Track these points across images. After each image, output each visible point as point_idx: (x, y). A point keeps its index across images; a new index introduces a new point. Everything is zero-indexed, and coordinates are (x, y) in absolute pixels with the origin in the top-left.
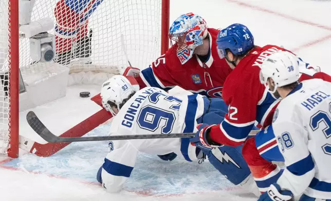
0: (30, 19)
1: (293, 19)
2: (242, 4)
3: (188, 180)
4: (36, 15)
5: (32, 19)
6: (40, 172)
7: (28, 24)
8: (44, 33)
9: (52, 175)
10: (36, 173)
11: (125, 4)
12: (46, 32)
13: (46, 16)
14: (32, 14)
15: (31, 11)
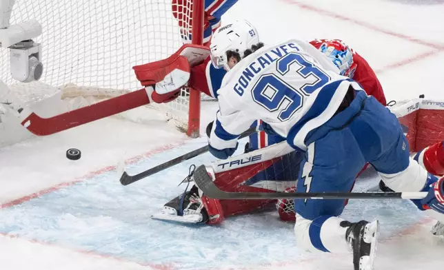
0: (8, 21)
1: (376, 29)
2: (304, 6)
3: (224, 251)
4: (17, 16)
5: (11, 21)
6: (18, 236)
7: (6, 28)
8: (27, 41)
9: (35, 240)
10: (12, 236)
11: (136, 5)
12: (31, 40)
13: (31, 18)
14: (12, 14)
15: (10, 11)
